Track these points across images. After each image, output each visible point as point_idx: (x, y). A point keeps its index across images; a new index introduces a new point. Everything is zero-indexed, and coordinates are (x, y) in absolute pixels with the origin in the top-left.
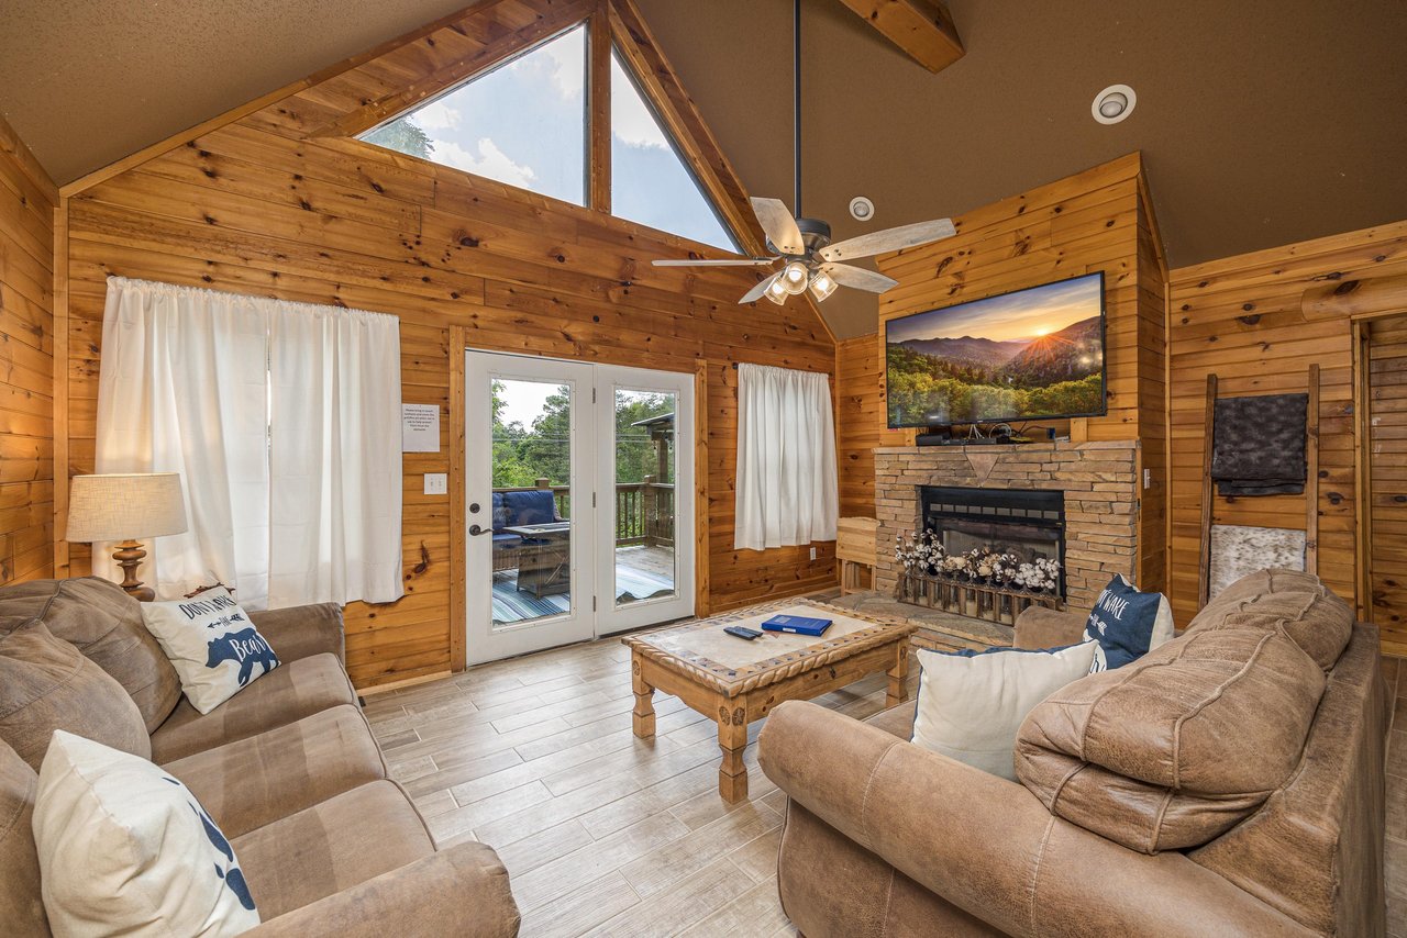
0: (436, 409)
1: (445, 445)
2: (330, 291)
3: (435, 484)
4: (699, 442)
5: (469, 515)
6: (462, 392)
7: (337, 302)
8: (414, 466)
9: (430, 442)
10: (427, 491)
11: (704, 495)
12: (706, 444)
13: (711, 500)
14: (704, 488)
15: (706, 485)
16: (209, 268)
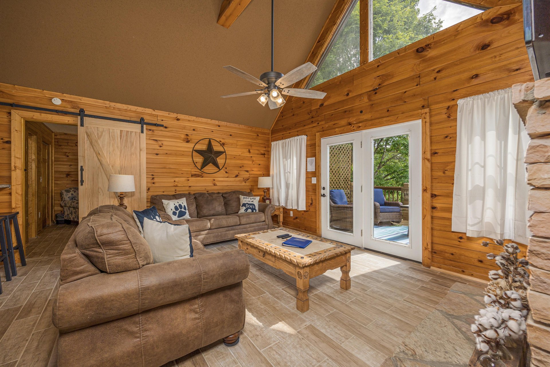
0: (314, 159)
1: (316, 169)
2: (297, 133)
3: (314, 181)
5: (322, 190)
6: (320, 152)
8: (310, 175)
9: (313, 168)
10: (312, 183)
11: (426, 192)
12: (428, 160)
13: (433, 196)
14: (426, 187)
15: (429, 187)
16: (283, 136)
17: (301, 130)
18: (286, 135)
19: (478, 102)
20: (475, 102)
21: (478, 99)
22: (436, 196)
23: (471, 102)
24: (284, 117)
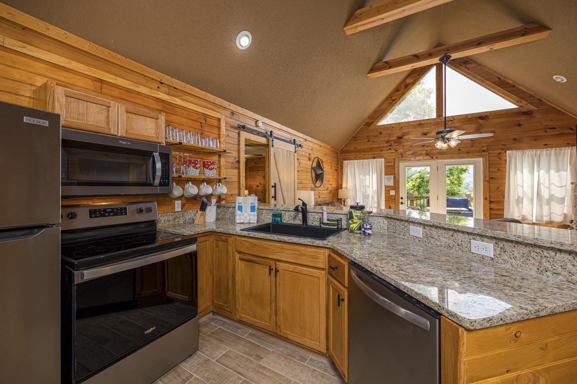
0: (392, 176)
1: (394, 184)
2: (373, 156)
3: (392, 193)
4: (485, 181)
5: (401, 200)
6: (399, 172)
7: (374, 158)
8: (388, 189)
9: (391, 183)
10: (390, 194)
11: (487, 200)
12: (488, 182)
13: (491, 202)
14: (487, 197)
15: (488, 196)
16: (355, 156)
17: (378, 154)
18: (359, 156)
19: (518, 154)
20: (517, 153)
21: (519, 152)
22: (492, 202)
23: (515, 153)
24: (357, 141)
